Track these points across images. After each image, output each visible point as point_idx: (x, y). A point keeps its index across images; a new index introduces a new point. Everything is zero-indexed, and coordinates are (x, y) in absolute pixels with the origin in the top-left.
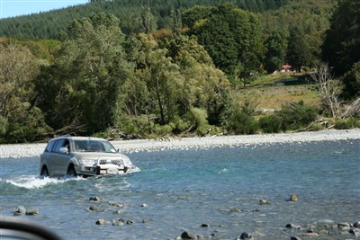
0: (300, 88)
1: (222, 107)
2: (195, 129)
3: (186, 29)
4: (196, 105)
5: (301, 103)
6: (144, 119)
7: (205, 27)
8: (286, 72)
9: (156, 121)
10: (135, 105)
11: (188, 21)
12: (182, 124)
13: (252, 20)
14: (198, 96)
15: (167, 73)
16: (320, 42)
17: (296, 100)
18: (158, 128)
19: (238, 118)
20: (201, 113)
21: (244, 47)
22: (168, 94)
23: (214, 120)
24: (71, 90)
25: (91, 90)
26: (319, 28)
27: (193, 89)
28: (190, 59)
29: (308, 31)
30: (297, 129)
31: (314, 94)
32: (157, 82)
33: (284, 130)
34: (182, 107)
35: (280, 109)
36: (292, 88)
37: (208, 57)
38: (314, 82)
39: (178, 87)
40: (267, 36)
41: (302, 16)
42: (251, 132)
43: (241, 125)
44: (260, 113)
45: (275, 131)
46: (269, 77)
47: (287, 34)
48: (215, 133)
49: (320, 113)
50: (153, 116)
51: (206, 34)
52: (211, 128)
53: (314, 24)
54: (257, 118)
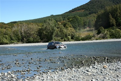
0: (90, 32)
1: (74, 36)
2: (68, 40)
3: (68, 21)
4: (69, 35)
5: (89, 35)
6: (59, 38)
7: (72, 20)
8: (88, 29)
9: (61, 39)
10: (57, 35)
11: (68, 19)
12: (66, 39)
13: (81, 19)
14: (69, 34)
15: (63, 29)
16: (94, 23)
17: (89, 34)
18: (61, 40)
19: (77, 38)
20: (70, 37)
21: (79, 24)
22: (63, 33)
23: (72, 38)
24: (45, 33)
25: (48, 33)
26: (94, 20)
27: (68, 32)
28: (68, 26)
29: (92, 21)
30: (88, 40)
31: (92, 33)
32: (61, 31)
33: (86, 40)
34: (66, 36)
35: (85, 36)
36: (88, 32)
37: (72, 26)
38: (92, 31)
39: (65, 32)
40: (84, 22)
41: (92, 18)
42: (79, 41)
43: (77, 39)
44: (81, 37)
45: (84, 40)
46: (84, 30)
47: (88, 21)
48: (72, 41)
49: (93, 37)
50: (60, 38)
51: (72, 22)
52: (72, 40)
53: (93, 19)
54: (81, 38)
